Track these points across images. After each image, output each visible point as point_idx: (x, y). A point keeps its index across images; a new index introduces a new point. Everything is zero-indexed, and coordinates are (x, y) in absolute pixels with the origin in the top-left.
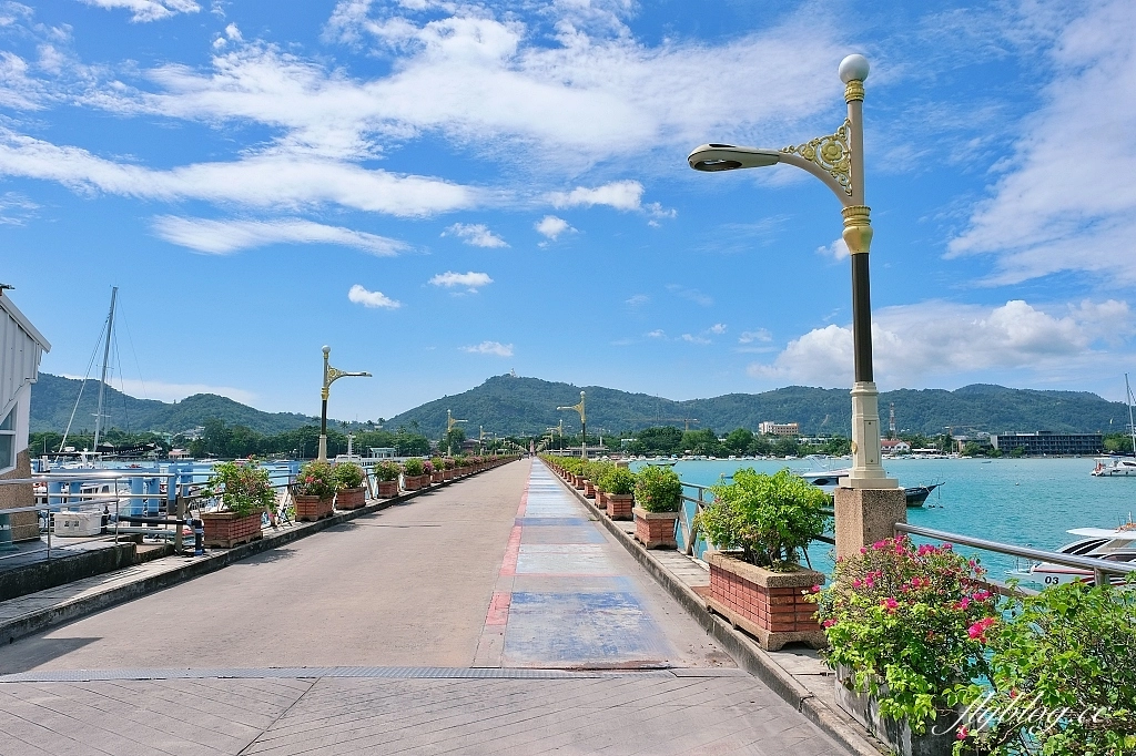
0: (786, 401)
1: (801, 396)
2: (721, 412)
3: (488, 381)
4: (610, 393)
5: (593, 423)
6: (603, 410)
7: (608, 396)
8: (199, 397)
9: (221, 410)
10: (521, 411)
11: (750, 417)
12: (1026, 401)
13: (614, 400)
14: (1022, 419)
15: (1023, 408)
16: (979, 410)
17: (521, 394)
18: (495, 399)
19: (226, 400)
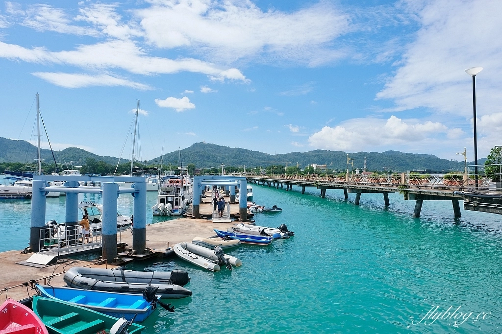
0: (316, 156)
1: (322, 154)
2: (290, 160)
3: (193, 145)
4: (244, 151)
5: (237, 163)
6: (241, 158)
7: (243, 152)
8: (70, 149)
9: (81, 154)
10: (208, 158)
11: (301, 162)
12: (409, 158)
13: (246, 154)
14: (408, 165)
15: (408, 160)
16: (392, 161)
17: (207, 150)
18: (197, 152)
19: (82, 150)
